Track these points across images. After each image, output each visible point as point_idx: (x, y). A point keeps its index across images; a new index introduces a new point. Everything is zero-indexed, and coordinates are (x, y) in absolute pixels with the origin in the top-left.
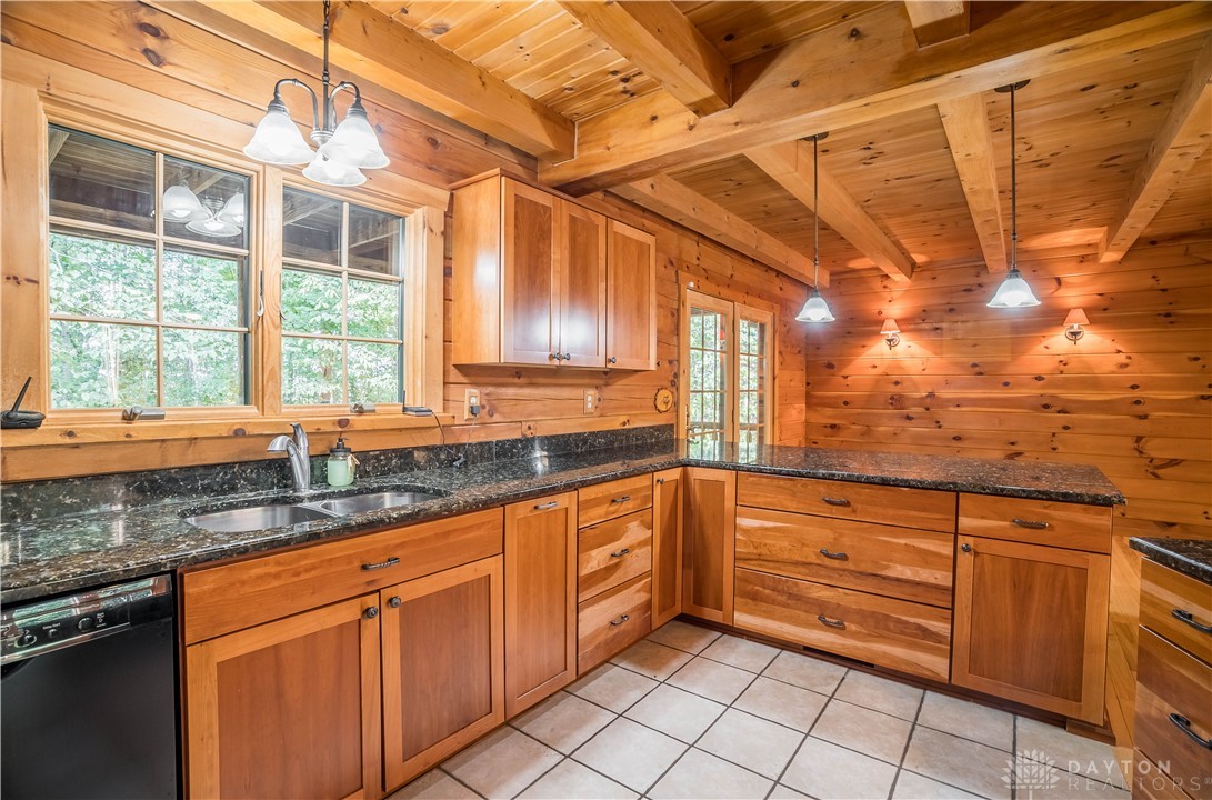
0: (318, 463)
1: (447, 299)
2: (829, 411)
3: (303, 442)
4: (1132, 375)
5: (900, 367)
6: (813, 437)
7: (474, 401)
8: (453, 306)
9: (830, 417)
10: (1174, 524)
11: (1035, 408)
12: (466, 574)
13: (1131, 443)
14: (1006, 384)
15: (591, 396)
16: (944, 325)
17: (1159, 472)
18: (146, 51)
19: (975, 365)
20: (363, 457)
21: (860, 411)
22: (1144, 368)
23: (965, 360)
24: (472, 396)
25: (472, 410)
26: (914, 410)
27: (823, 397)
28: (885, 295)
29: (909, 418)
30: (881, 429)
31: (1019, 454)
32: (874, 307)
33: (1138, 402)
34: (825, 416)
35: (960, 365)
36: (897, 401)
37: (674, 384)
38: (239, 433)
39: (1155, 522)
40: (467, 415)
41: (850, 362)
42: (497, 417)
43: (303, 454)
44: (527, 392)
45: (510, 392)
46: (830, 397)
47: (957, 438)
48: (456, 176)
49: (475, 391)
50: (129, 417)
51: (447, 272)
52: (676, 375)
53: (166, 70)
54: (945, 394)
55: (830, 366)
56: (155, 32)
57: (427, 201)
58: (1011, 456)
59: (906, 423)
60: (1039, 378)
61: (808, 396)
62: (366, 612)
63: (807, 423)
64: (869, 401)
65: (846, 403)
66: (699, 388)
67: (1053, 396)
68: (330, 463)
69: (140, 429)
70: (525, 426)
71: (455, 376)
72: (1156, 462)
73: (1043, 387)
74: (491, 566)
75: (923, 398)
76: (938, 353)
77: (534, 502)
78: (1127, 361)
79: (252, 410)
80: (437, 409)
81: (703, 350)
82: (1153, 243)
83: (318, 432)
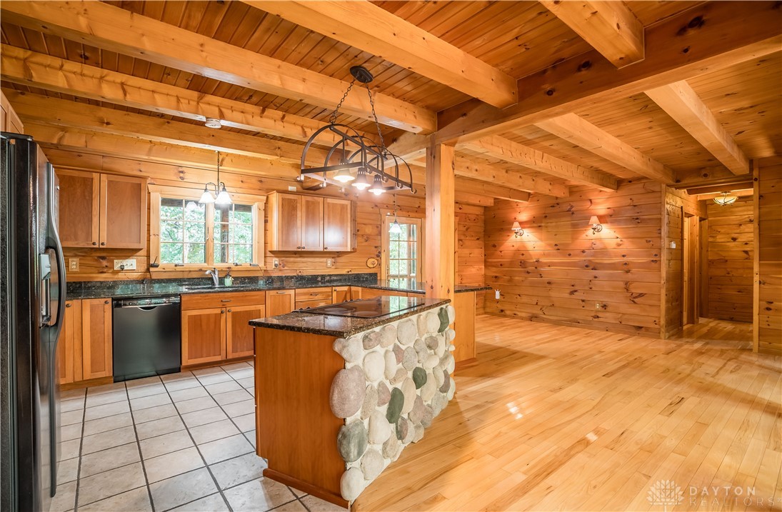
0: (222, 280)
1: (266, 230)
2: (494, 269)
3: (217, 273)
4: (623, 250)
5: (524, 247)
6: (488, 282)
7: (276, 262)
8: (268, 233)
9: (495, 272)
10: (642, 327)
11: (582, 267)
12: (252, 308)
13: (622, 284)
14: (570, 255)
15: (330, 261)
16: (543, 224)
17: (635, 300)
18: (180, 177)
19: (556, 245)
20: (236, 279)
21: (507, 269)
22: (628, 246)
23: (552, 242)
24: (276, 261)
25: (276, 265)
26: (530, 269)
27: (492, 262)
28: (517, 209)
29: (528, 273)
30: (517, 278)
31: (576, 291)
32: (513, 215)
33: (626, 264)
34: (493, 272)
35: (550, 245)
36: (523, 264)
37: (379, 256)
38: (201, 270)
39: (634, 326)
40: (274, 267)
41: (502, 244)
42: (286, 268)
43: (216, 276)
44: (299, 259)
45: (292, 259)
46: (495, 262)
47: (549, 283)
48: (269, 191)
49: (277, 259)
50: (176, 266)
51: (266, 221)
52: (380, 253)
53: (185, 180)
54: (543, 260)
55: (494, 246)
56: (182, 172)
57: (259, 200)
58: (572, 293)
59: (527, 275)
60: (583, 252)
61: (485, 262)
62: (222, 312)
63: (485, 276)
64: (512, 264)
65: (501, 265)
66: (397, 258)
67: (590, 261)
68: (226, 280)
69: (178, 268)
70: (298, 271)
71: (269, 254)
72: (634, 295)
73: (585, 256)
74: (262, 307)
75: (534, 262)
76: (541, 240)
77: (278, 291)
78: (621, 243)
79: (206, 264)
80: (262, 265)
81: (399, 241)
82: (630, 182)
83: (222, 271)
